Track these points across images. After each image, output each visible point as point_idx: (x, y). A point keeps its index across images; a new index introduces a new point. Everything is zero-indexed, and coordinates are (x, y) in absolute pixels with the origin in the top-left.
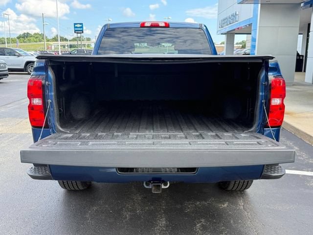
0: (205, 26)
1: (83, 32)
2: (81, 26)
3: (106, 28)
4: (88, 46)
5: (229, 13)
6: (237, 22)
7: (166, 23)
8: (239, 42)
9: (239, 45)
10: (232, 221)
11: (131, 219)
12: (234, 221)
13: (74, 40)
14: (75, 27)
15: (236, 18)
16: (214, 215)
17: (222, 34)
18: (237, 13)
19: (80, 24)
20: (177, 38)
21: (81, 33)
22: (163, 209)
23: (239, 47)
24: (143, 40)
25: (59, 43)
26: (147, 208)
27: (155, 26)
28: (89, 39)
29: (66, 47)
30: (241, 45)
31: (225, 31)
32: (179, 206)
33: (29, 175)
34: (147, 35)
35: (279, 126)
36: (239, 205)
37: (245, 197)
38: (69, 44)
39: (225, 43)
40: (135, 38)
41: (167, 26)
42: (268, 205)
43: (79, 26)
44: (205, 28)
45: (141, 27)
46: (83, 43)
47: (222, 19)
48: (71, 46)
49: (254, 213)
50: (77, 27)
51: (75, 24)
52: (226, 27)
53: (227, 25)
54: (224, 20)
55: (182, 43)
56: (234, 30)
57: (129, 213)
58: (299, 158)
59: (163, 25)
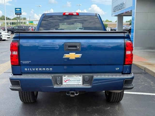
0: (99, 15)
1: (21, 14)
2: (20, 10)
3: (44, 15)
4: (25, 23)
5: (119, 3)
6: (124, 9)
7: (77, 13)
8: (128, 21)
9: (128, 23)
10: (111, 115)
11: (59, 114)
12: (112, 115)
13: (15, 19)
14: (16, 11)
15: (123, 6)
16: (102, 112)
17: (115, 16)
18: (124, 3)
19: (19, 8)
20: (85, 21)
21: (19, 15)
22: (76, 110)
23: (128, 24)
24: (63, 22)
25: (6, 21)
26: (67, 110)
27: (71, 15)
28: (25, 19)
29: (9, 24)
30: (129, 23)
31: (117, 14)
32: (84, 109)
33: (10, 88)
34: (66, 19)
35: (131, 65)
36: (116, 108)
37: (119, 105)
38: (11, 22)
39: (117, 21)
40: (59, 21)
41: (78, 14)
42: (131, 108)
43: (18, 10)
44: (98, 16)
45: (63, 15)
46: (21, 21)
47: (115, 6)
48: (13, 23)
49: (123, 111)
50: (17, 11)
51: (16, 9)
52: (117, 11)
53: (118, 10)
54: (116, 7)
55: (88, 23)
56: (123, 13)
57: (58, 112)
58: (153, 87)
59: (75, 14)
